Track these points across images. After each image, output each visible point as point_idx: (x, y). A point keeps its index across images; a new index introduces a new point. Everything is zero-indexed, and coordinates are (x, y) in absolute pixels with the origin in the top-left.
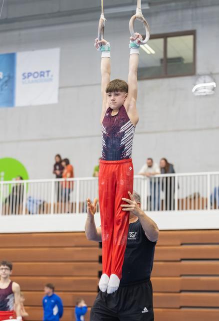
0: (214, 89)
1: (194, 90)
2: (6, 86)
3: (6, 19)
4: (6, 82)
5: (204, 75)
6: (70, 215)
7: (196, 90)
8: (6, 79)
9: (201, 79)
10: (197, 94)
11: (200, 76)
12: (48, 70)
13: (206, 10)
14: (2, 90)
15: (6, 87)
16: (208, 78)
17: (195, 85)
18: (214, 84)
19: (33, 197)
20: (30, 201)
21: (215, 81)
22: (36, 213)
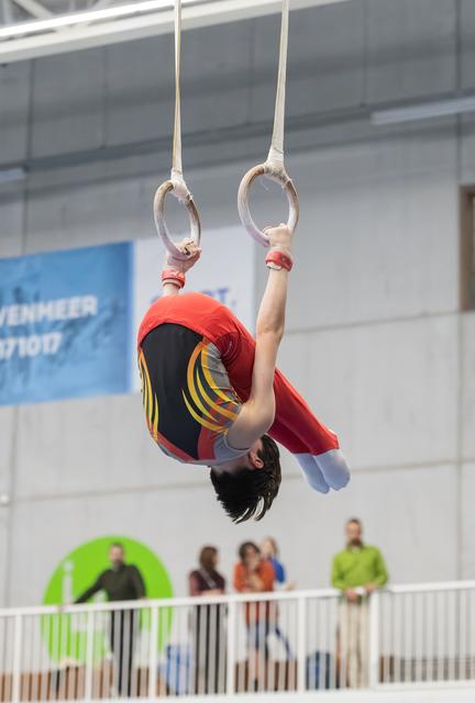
2: (107, 334)
3: (103, 148)
4: (107, 324)
6: (282, 696)
8: (107, 314)
12: (222, 286)
14: (95, 345)
15: (107, 340)
19: (179, 648)
20: (169, 656)
22: (187, 693)
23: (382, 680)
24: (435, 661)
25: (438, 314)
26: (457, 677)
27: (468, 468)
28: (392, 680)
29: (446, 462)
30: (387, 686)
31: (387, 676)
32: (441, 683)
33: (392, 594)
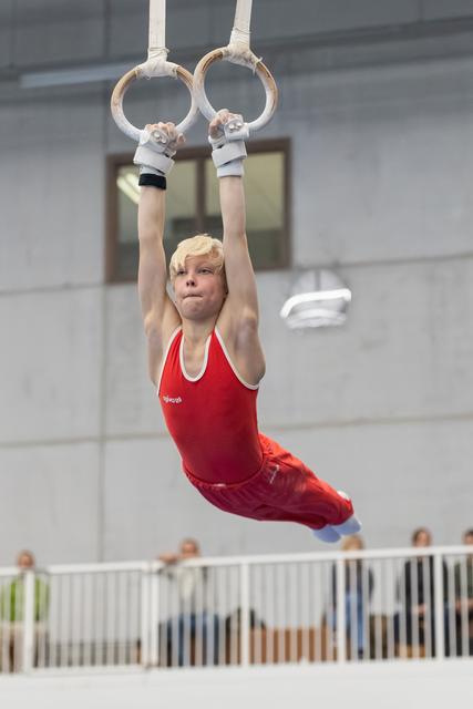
0: (345, 308)
1: (285, 311)
5: (317, 269)
7: (293, 312)
9: (308, 280)
10: (293, 323)
11: (303, 270)
13: (320, 81)
16: (326, 278)
17: (288, 296)
18: (346, 294)
21: (346, 284)
23: (36, 664)
24: (93, 646)
25: (82, 286)
26: (116, 662)
27: (111, 446)
28: (47, 664)
29: (89, 439)
30: (42, 670)
31: (42, 661)
32: (99, 668)
33: (48, 574)
